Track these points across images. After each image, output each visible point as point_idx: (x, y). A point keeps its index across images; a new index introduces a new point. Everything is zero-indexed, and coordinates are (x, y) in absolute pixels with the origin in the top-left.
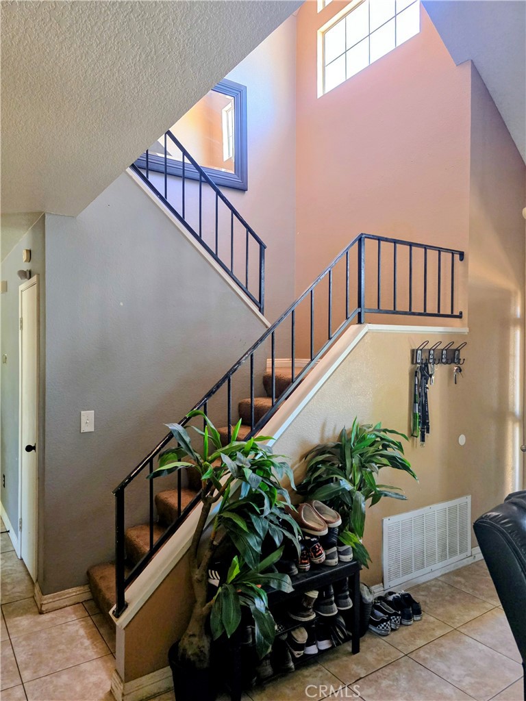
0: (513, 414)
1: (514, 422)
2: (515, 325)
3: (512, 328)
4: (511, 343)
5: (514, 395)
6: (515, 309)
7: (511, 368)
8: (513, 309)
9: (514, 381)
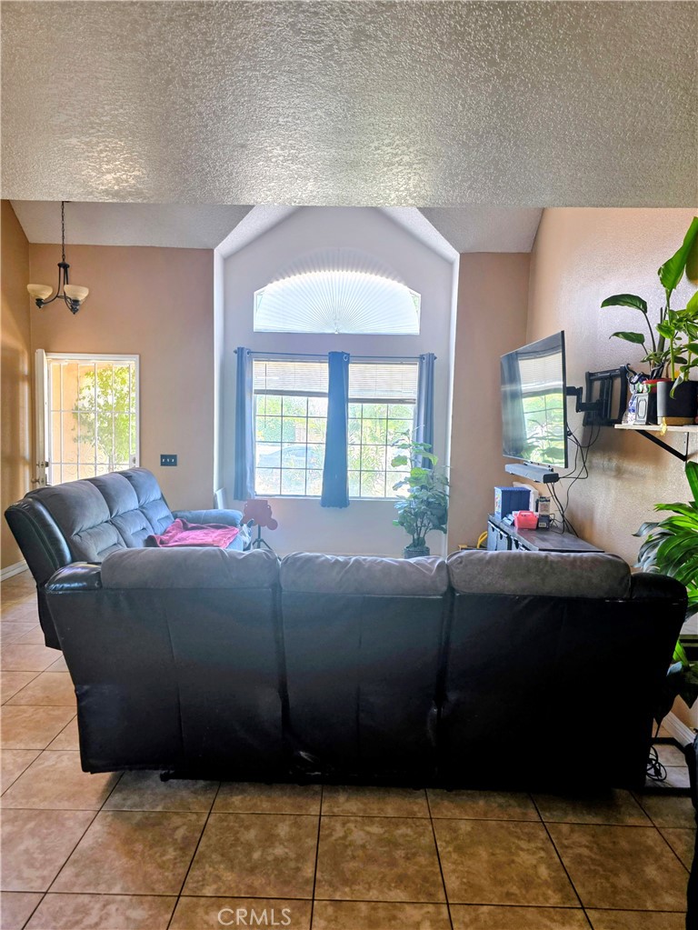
0: (24, 458)
1: (24, 465)
2: (23, 381)
3: (21, 383)
4: (21, 397)
5: (24, 441)
6: (23, 367)
7: (21, 419)
8: (21, 367)
9: (24, 430)
